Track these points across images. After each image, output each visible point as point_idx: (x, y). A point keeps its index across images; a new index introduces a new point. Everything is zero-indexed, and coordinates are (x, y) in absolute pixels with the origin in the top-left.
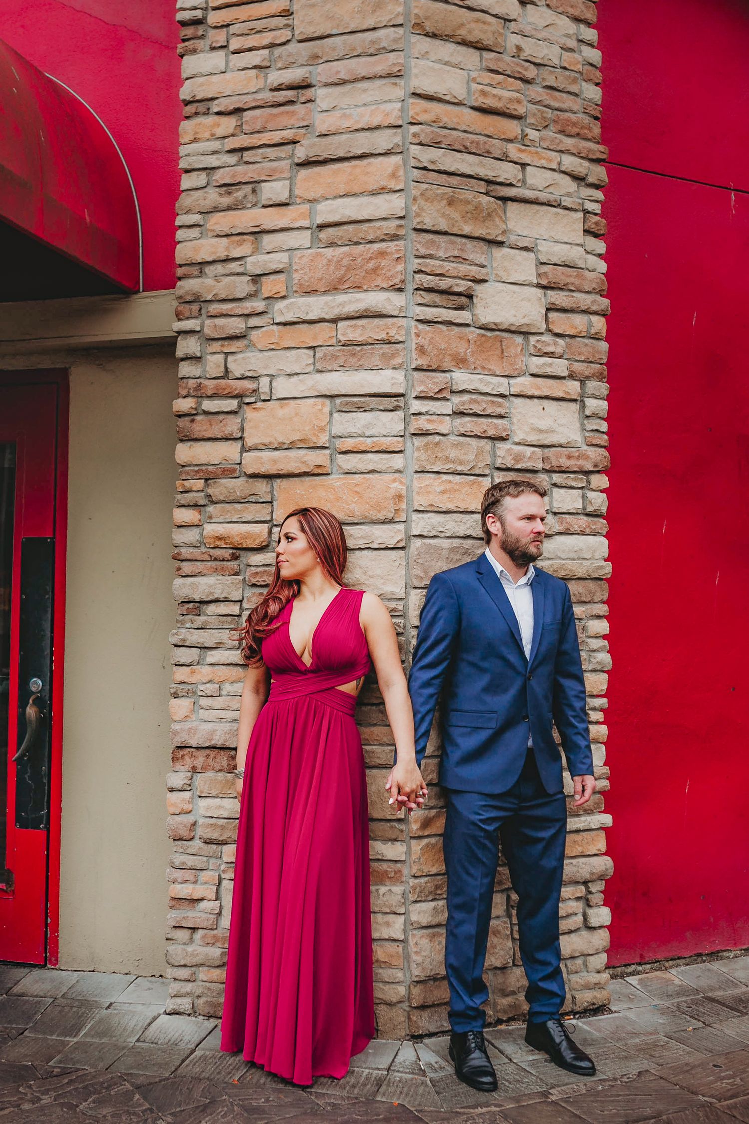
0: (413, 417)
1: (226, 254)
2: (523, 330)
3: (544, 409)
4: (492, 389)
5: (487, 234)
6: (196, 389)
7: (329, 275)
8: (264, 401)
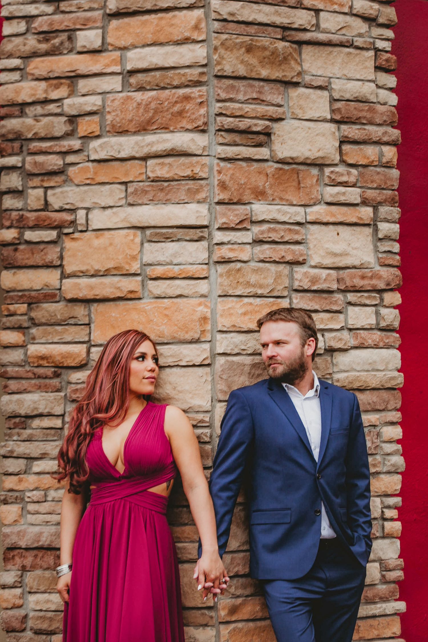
0: (216, 247)
1: (44, 96)
2: (318, 163)
3: (338, 234)
4: (290, 218)
5: (283, 76)
6: (18, 221)
7: (139, 117)
8: (81, 231)
